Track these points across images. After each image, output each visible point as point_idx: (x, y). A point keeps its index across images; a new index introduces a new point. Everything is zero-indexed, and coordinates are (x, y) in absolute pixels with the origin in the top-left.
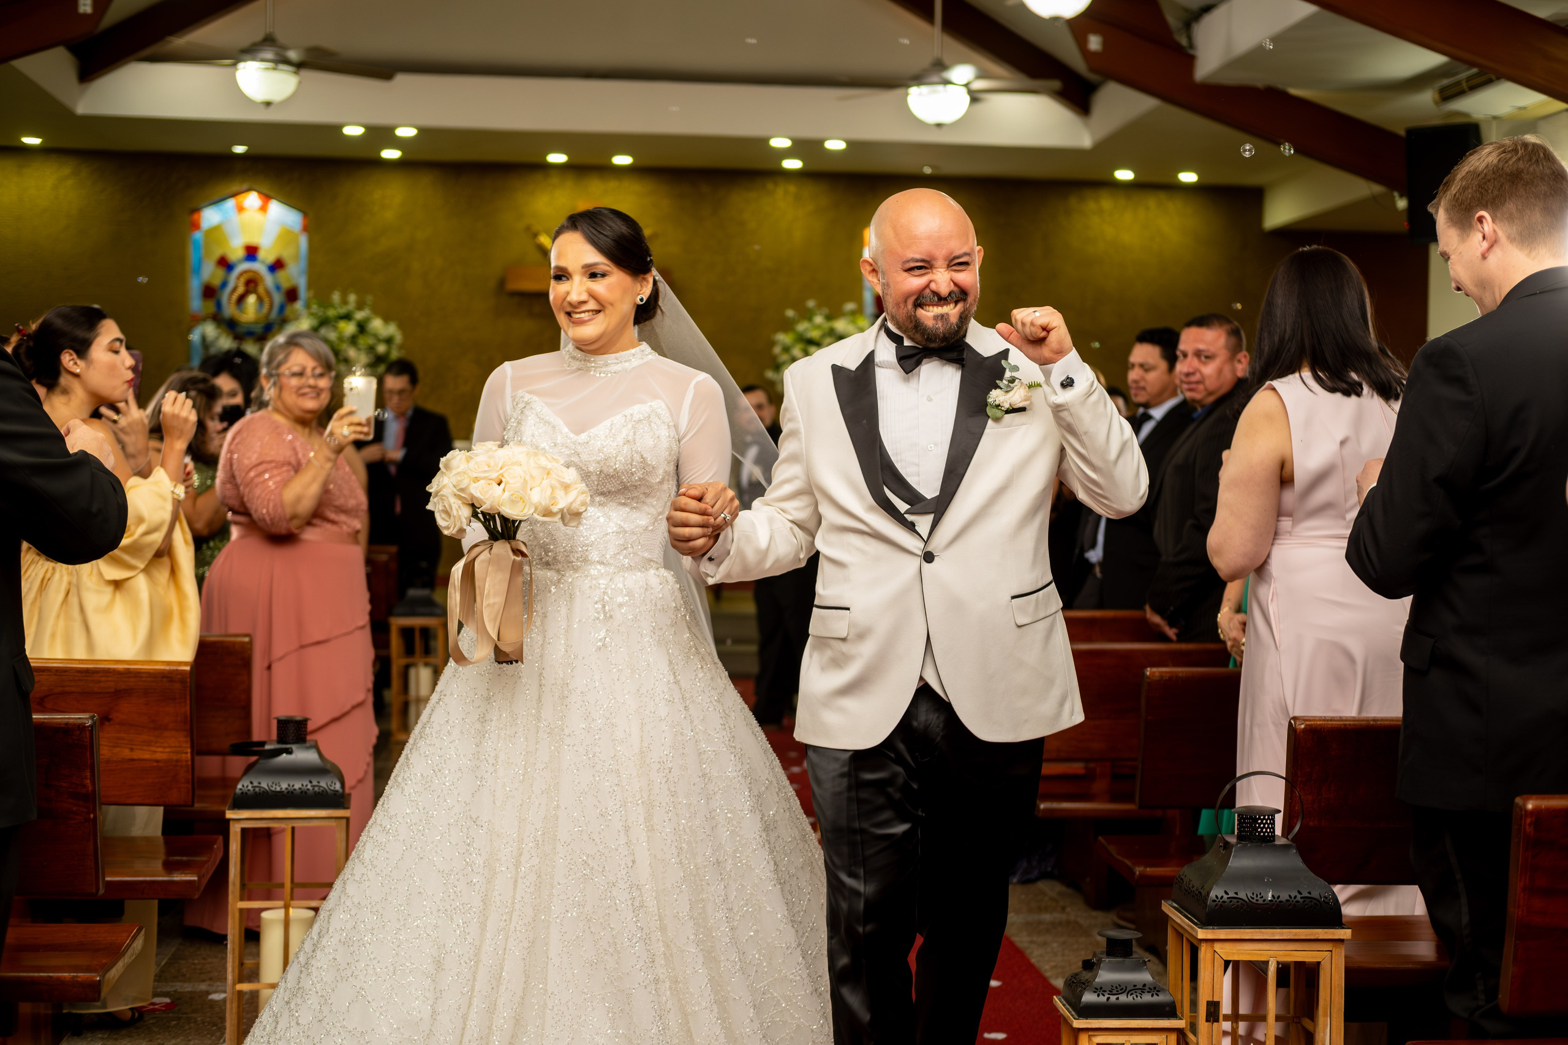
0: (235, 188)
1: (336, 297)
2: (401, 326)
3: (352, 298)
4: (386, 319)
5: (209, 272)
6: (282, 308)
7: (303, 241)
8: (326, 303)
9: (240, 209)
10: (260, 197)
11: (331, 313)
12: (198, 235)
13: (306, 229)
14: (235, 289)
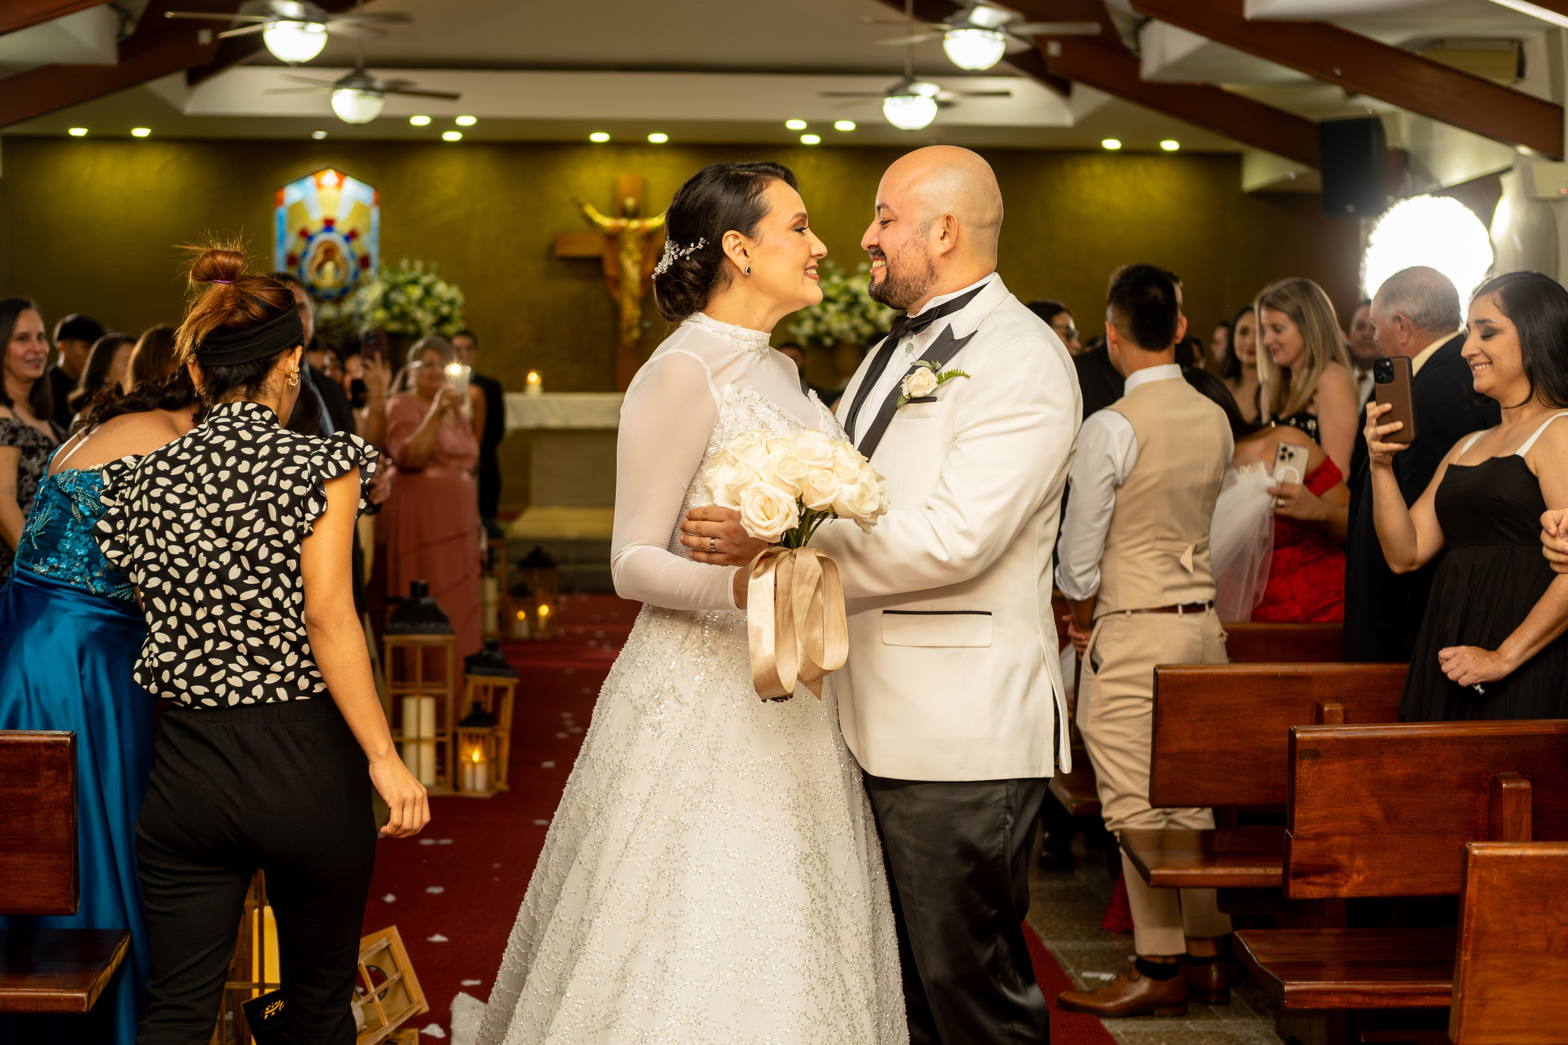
0: (315, 167)
1: (404, 264)
2: (463, 289)
3: (419, 265)
4: (449, 282)
5: (292, 243)
6: (356, 274)
7: (375, 214)
8: (395, 269)
9: (319, 186)
10: (337, 176)
11: (401, 278)
12: (282, 211)
13: (378, 202)
14: (314, 258)
